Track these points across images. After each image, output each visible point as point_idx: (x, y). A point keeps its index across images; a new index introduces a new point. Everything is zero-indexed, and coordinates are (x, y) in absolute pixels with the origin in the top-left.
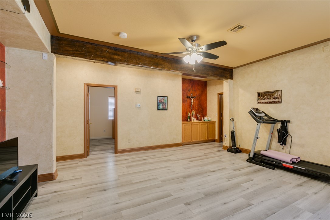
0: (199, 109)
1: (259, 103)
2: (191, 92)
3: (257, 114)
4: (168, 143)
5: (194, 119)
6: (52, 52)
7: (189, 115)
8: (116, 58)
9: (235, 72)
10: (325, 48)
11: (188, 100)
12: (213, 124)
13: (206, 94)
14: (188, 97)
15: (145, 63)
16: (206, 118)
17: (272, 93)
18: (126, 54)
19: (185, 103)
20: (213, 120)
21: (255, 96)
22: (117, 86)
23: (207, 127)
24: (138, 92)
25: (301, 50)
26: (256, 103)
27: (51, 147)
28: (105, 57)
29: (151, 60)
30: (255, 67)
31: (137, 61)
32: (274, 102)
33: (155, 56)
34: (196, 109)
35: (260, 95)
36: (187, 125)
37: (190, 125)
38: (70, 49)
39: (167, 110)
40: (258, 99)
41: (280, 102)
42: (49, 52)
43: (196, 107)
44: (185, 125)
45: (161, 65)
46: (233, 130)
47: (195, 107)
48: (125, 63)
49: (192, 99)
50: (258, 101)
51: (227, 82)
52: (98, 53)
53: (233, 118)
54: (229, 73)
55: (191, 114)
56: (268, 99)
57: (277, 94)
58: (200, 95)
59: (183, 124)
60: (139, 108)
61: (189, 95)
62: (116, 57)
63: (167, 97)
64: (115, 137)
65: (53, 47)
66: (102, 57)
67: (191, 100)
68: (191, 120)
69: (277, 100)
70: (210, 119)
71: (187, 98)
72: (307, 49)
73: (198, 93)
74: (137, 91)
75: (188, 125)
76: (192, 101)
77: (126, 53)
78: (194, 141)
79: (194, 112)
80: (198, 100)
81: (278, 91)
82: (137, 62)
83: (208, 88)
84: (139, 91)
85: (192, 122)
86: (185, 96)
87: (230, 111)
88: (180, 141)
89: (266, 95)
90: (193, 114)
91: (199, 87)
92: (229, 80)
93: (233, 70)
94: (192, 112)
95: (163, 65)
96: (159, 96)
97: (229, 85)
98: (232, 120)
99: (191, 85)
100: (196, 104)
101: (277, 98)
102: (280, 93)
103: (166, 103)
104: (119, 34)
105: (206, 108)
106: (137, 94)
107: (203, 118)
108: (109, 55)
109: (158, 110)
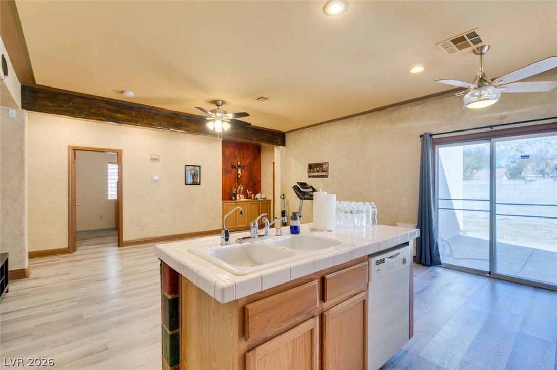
0: (249, 183)
1: (309, 176)
2: (238, 159)
3: (301, 190)
5: (241, 198)
6: (22, 108)
7: (234, 192)
8: (119, 117)
9: (288, 136)
10: (359, 121)
11: (233, 170)
12: (268, 203)
13: (260, 162)
14: (234, 167)
15: (162, 123)
16: (258, 196)
17: (320, 165)
18: (134, 112)
19: (229, 175)
20: (267, 198)
21: (307, 167)
22: (121, 151)
23: (258, 208)
24: (154, 160)
25: (343, 121)
26: (307, 176)
27: (22, 235)
28: (103, 115)
29: (170, 120)
30: (306, 133)
31: (149, 121)
32: (322, 176)
33: (175, 115)
34: (245, 182)
35: (311, 167)
36: (229, 205)
37: (233, 205)
38: (51, 104)
39: (199, 184)
40: (309, 172)
41: (327, 176)
42: (18, 108)
43: (245, 180)
44: (226, 205)
45: (185, 126)
46: (284, 209)
47: (243, 180)
48: (133, 124)
49: (240, 170)
50: (310, 174)
51: (278, 149)
52: (93, 111)
53: (284, 195)
54: (280, 137)
55: (237, 190)
56: (318, 172)
57: (324, 167)
58: (251, 164)
59: (223, 203)
60: (156, 181)
61: (235, 164)
62: (119, 115)
63: (200, 166)
64: (119, 227)
65: (25, 101)
66: (99, 116)
67: (238, 170)
68: (236, 199)
69: (324, 174)
70: (263, 196)
71: (231, 168)
72: (346, 120)
73: (248, 161)
74: (154, 157)
75: (231, 205)
76: (239, 172)
77: (133, 110)
78: (239, 226)
79: (241, 188)
80: (247, 170)
81: (325, 163)
82: (151, 122)
83: (262, 155)
84: (157, 158)
85: (238, 200)
86: (230, 166)
87: (282, 186)
88: (218, 226)
89: (316, 168)
90: (240, 190)
91: (250, 153)
92: (280, 147)
93: (286, 134)
94: (239, 188)
95: (187, 127)
96: (187, 166)
97: (281, 153)
98: (282, 197)
99: (237, 151)
100: (245, 176)
101: (325, 171)
102: (327, 166)
103: (197, 175)
104: (122, 92)
105: (259, 182)
107: (255, 196)
108: (108, 112)
109: (186, 184)
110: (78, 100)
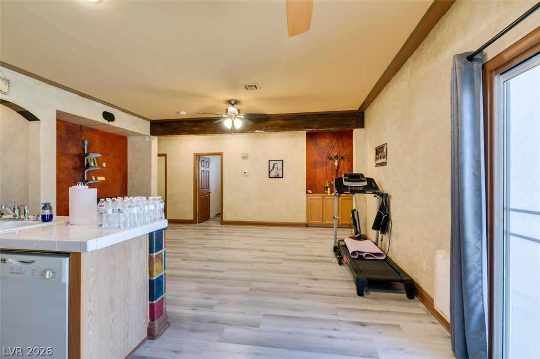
2: (336, 149)
4: (284, 220)
6: (151, 135)
7: (327, 185)
11: (330, 162)
17: (382, 149)
19: (325, 167)
22: (219, 153)
24: (244, 158)
26: (375, 165)
35: (377, 152)
36: (315, 198)
37: (320, 199)
39: (282, 177)
40: (376, 159)
41: (386, 164)
42: (149, 136)
44: (311, 199)
49: (336, 161)
50: (376, 162)
52: (181, 129)
56: (381, 158)
57: (385, 150)
59: (308, 197)
60: (246, 175)
61: (332, 155)
62: (195, 129)
63: (282, 161)
69: (384, 160)
71: (328, 160)
74: (243, 156)
75: (317, 199)
76: (336, 164)
81: (385, 145)
84: (245, 156)
86: (325, 157)
88: (302, 219)
89: (380, 152)
93: (365, 112)
96: (270, 161)
99: (335, 140)
101: (385, 156)
104: (179, 113)
106: (243, 159)
108: (189, 128)
109: (269, 177)
110: (174, 124)
